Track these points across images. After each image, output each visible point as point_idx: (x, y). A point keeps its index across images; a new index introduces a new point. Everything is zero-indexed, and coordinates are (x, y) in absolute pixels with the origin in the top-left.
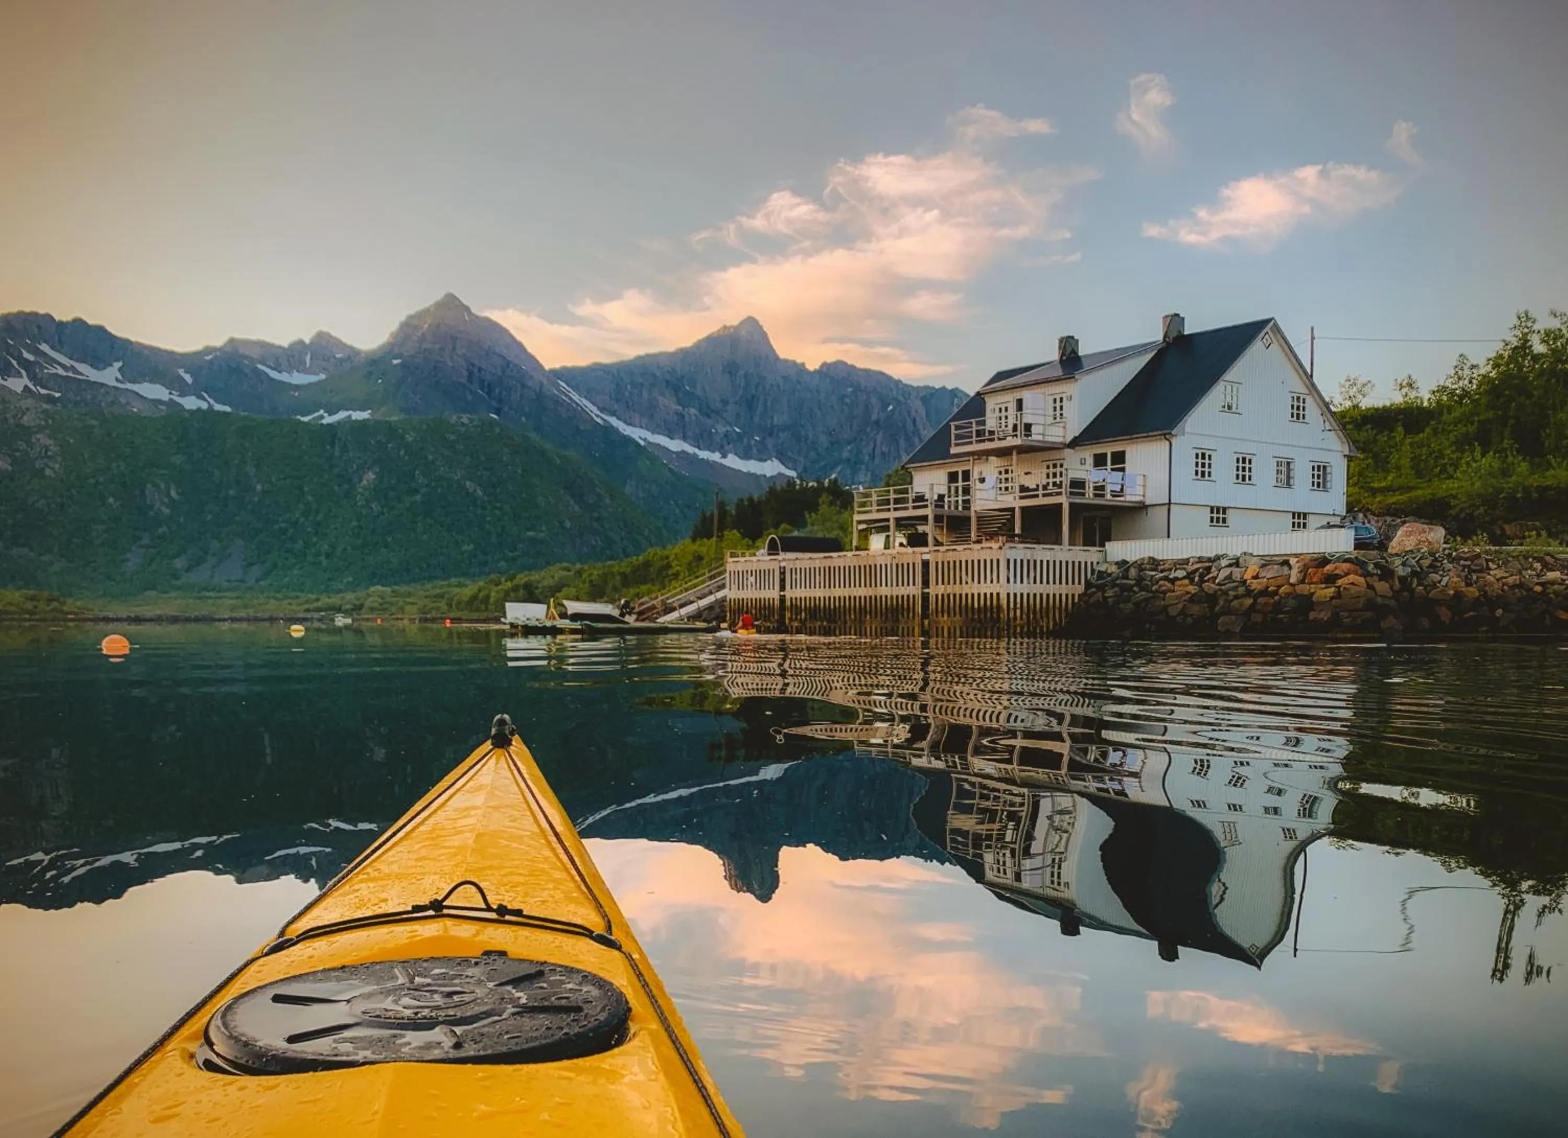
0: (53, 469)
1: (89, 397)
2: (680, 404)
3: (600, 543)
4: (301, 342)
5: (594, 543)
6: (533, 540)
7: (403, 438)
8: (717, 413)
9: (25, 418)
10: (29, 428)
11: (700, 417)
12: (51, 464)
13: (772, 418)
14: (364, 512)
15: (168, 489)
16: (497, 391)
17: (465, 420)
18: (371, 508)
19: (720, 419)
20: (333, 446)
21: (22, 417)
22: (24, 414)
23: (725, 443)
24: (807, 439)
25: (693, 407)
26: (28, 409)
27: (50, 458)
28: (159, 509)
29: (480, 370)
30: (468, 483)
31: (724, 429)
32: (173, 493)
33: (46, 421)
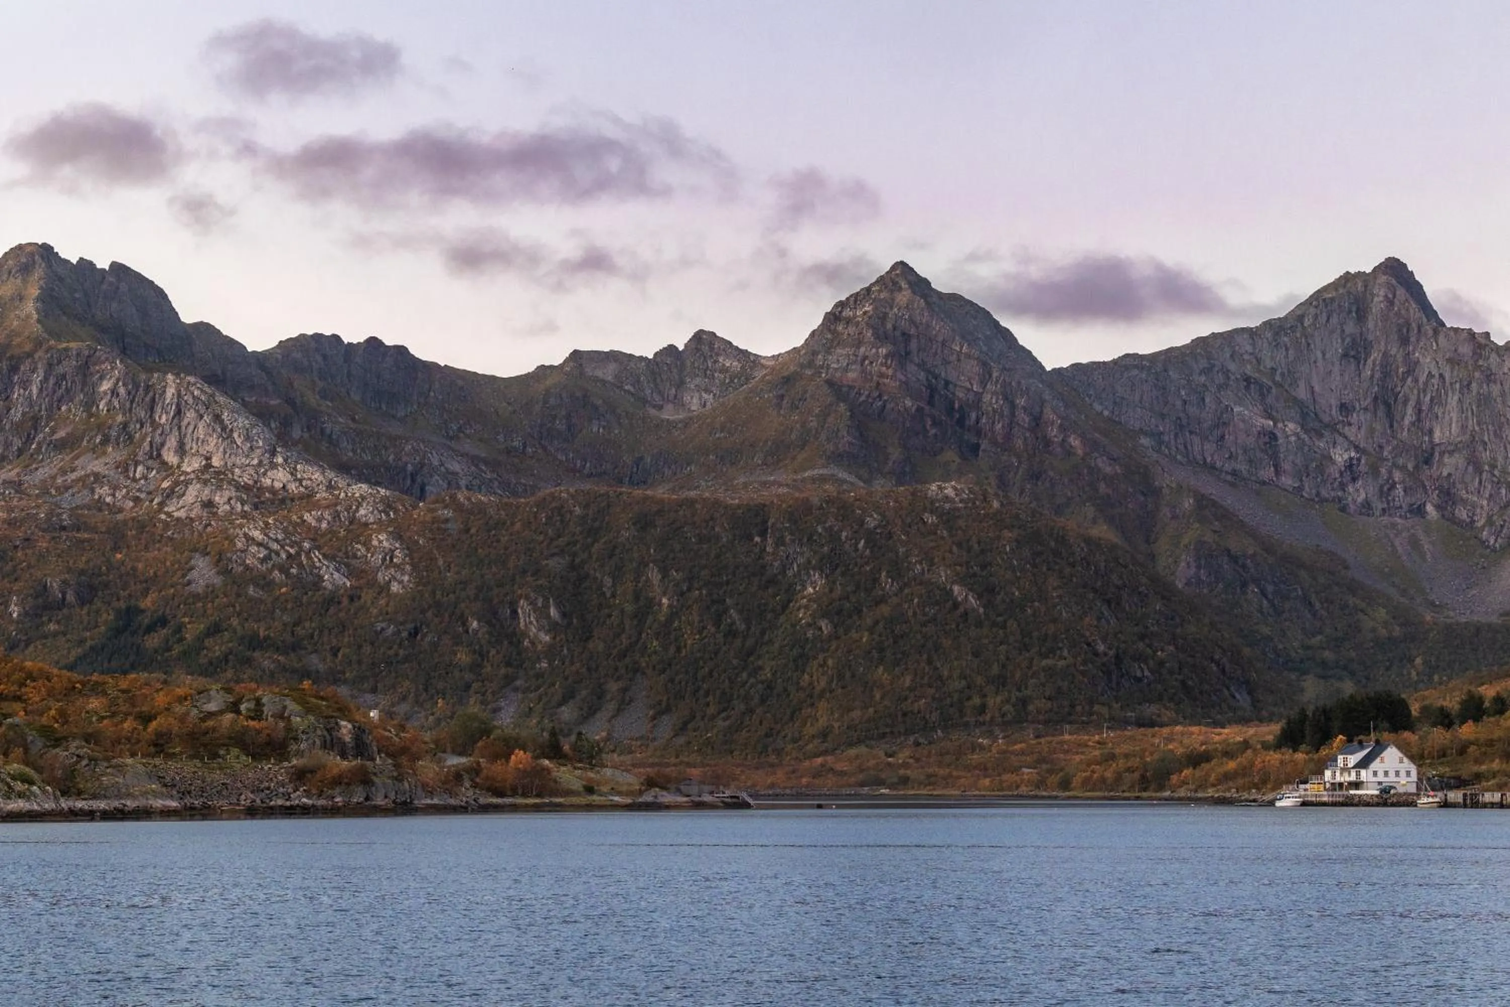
0: (401, 582)
1: (391, 457)
2: (1270, 417)
3: (1147, 673)
4: (671, 348)
5: (1139, 674)
6: (1050, 672)
7: (862, 523)
8: (1333, 427)
9: (362, 512)
10: (366, 525)
11: (1304, 436)
12: (398, 576)
13: (1431, 432)
14: (810, 634)
15: (546, 606)
16: (973, 416)
17: (949, 492)
18: (820, 629)
19: (1340, 439)
20: (764, 539)
21: (357, 510)
22: (359, 505)
23: (1347, 477)
24: (1493, 466)
25: (1292, 420)
26: (363, 498)
27: (397, 566)
28: (536, 636)
29: (947, 383)
30: (956, 588)
31: (1346, 456)
32: (553, 612)
33: (388, 515)
